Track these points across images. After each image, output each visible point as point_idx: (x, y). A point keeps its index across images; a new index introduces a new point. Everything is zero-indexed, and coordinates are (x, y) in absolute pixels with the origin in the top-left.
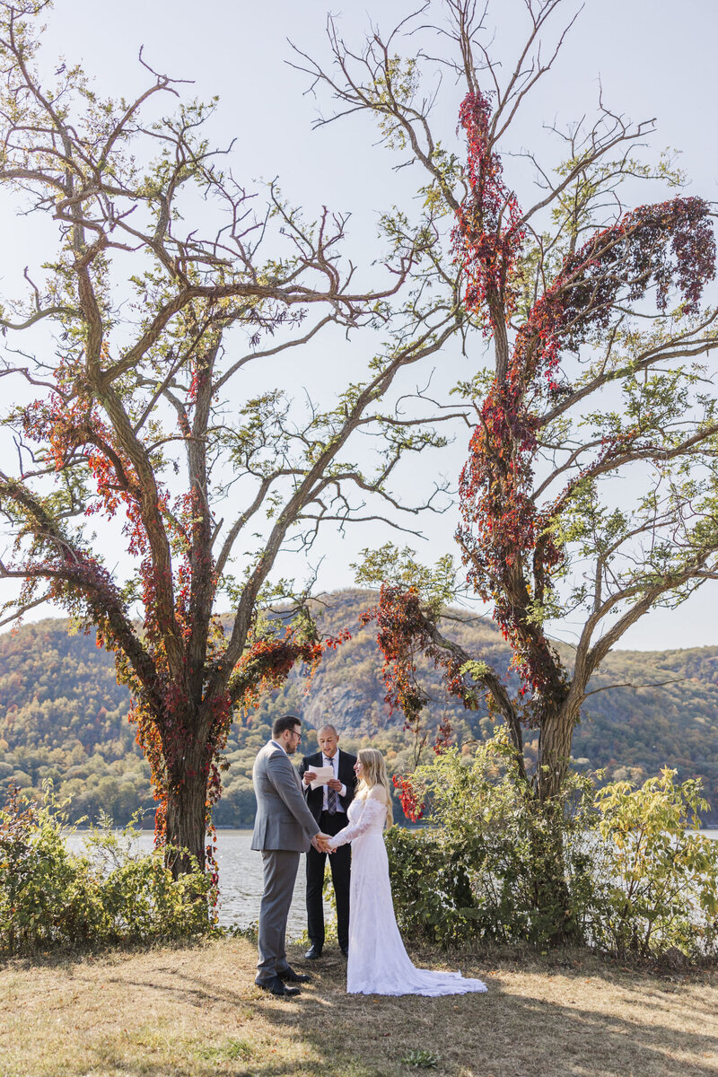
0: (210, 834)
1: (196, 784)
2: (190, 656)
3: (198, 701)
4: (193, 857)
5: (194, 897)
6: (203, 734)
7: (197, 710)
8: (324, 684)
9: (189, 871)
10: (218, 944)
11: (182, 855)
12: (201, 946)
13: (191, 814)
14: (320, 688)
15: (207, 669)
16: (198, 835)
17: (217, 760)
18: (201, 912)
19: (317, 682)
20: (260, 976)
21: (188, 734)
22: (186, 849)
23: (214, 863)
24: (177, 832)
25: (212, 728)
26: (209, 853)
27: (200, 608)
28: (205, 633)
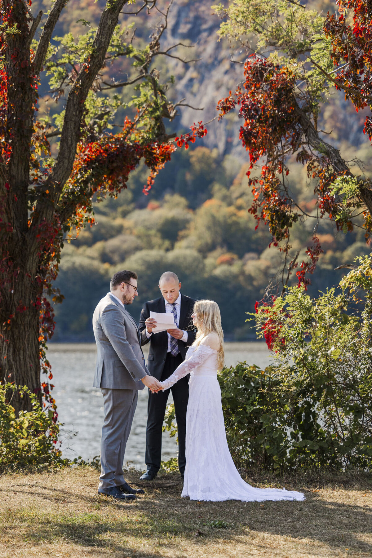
0: (45, 372)
1: (27, 319)
2: (12, 177)
3: (24, 229)
4: (33, 395)
5: (37, 433)
6: (32, 264)
7: (24, 240)
8: (224, 53)
9: (30, 409)
10: (66, 470)
11: (21, 392)
12: (49, 472)
13: (24, 351)
14: (216, 62)
15: (32, 192)
16: (33, 373)
17: (49, 292)
18: (45, 445)
19: (210, 49)
20: (103, 486)
21: (15, 266)
22: (25, 388)
23: (52, 401)
24: (11, 369)
25: (42, 256)
26: (47, 391)
27: (21, 121)
28: (27, 149)
